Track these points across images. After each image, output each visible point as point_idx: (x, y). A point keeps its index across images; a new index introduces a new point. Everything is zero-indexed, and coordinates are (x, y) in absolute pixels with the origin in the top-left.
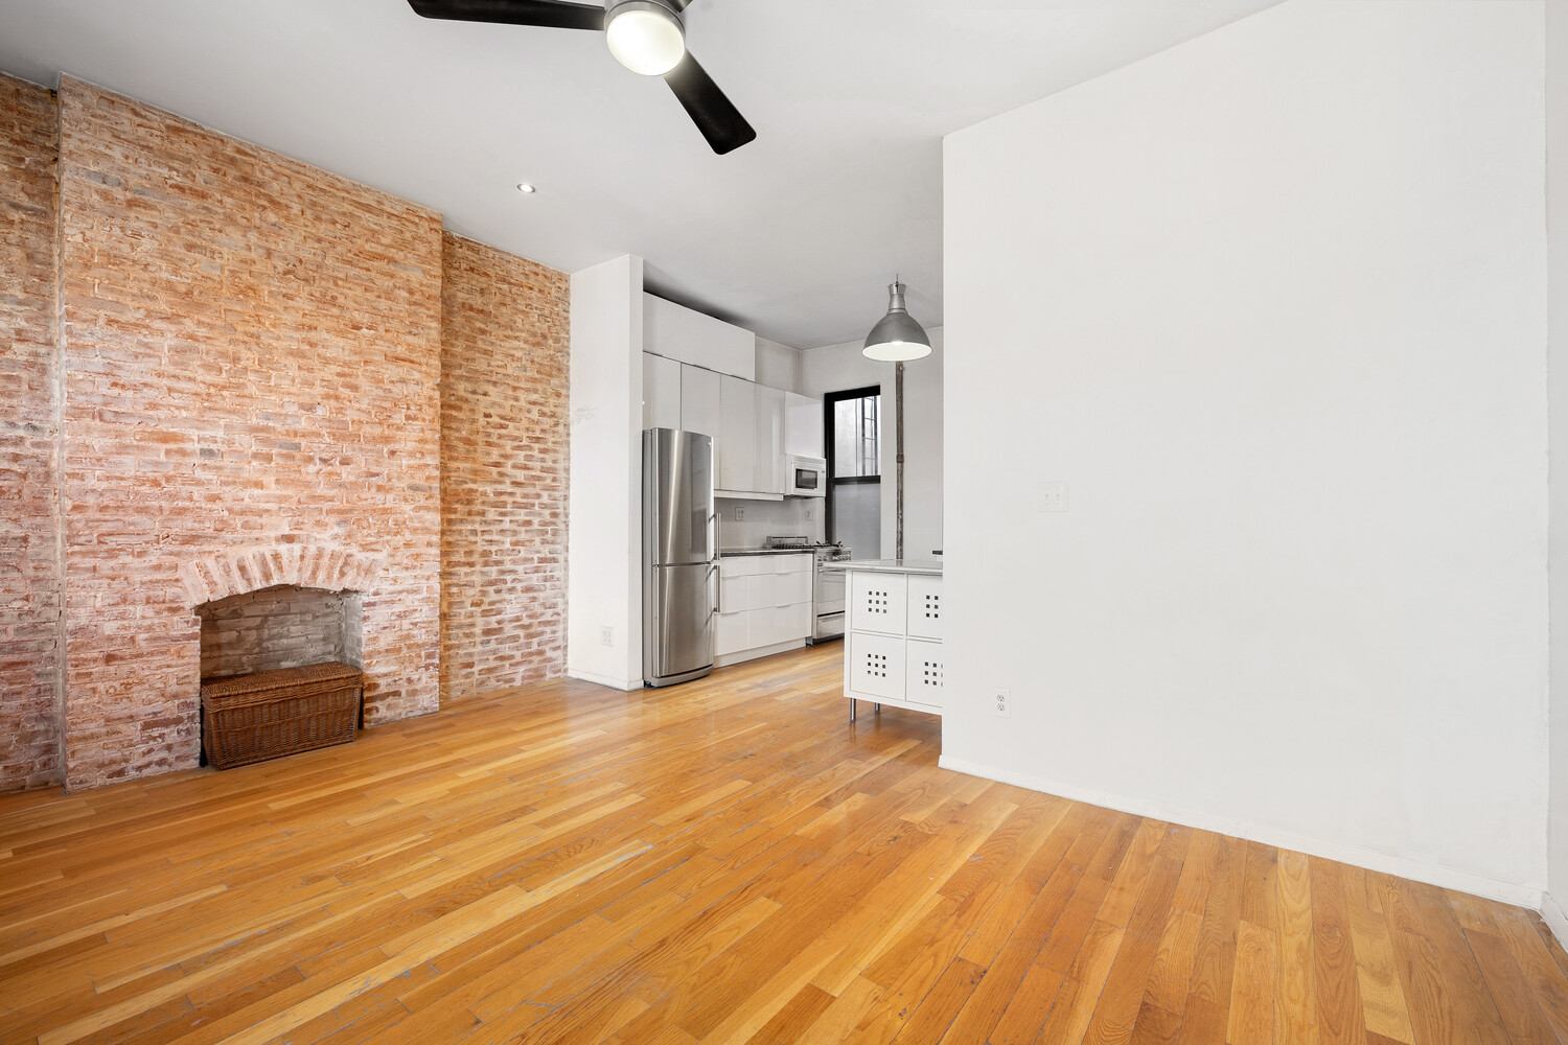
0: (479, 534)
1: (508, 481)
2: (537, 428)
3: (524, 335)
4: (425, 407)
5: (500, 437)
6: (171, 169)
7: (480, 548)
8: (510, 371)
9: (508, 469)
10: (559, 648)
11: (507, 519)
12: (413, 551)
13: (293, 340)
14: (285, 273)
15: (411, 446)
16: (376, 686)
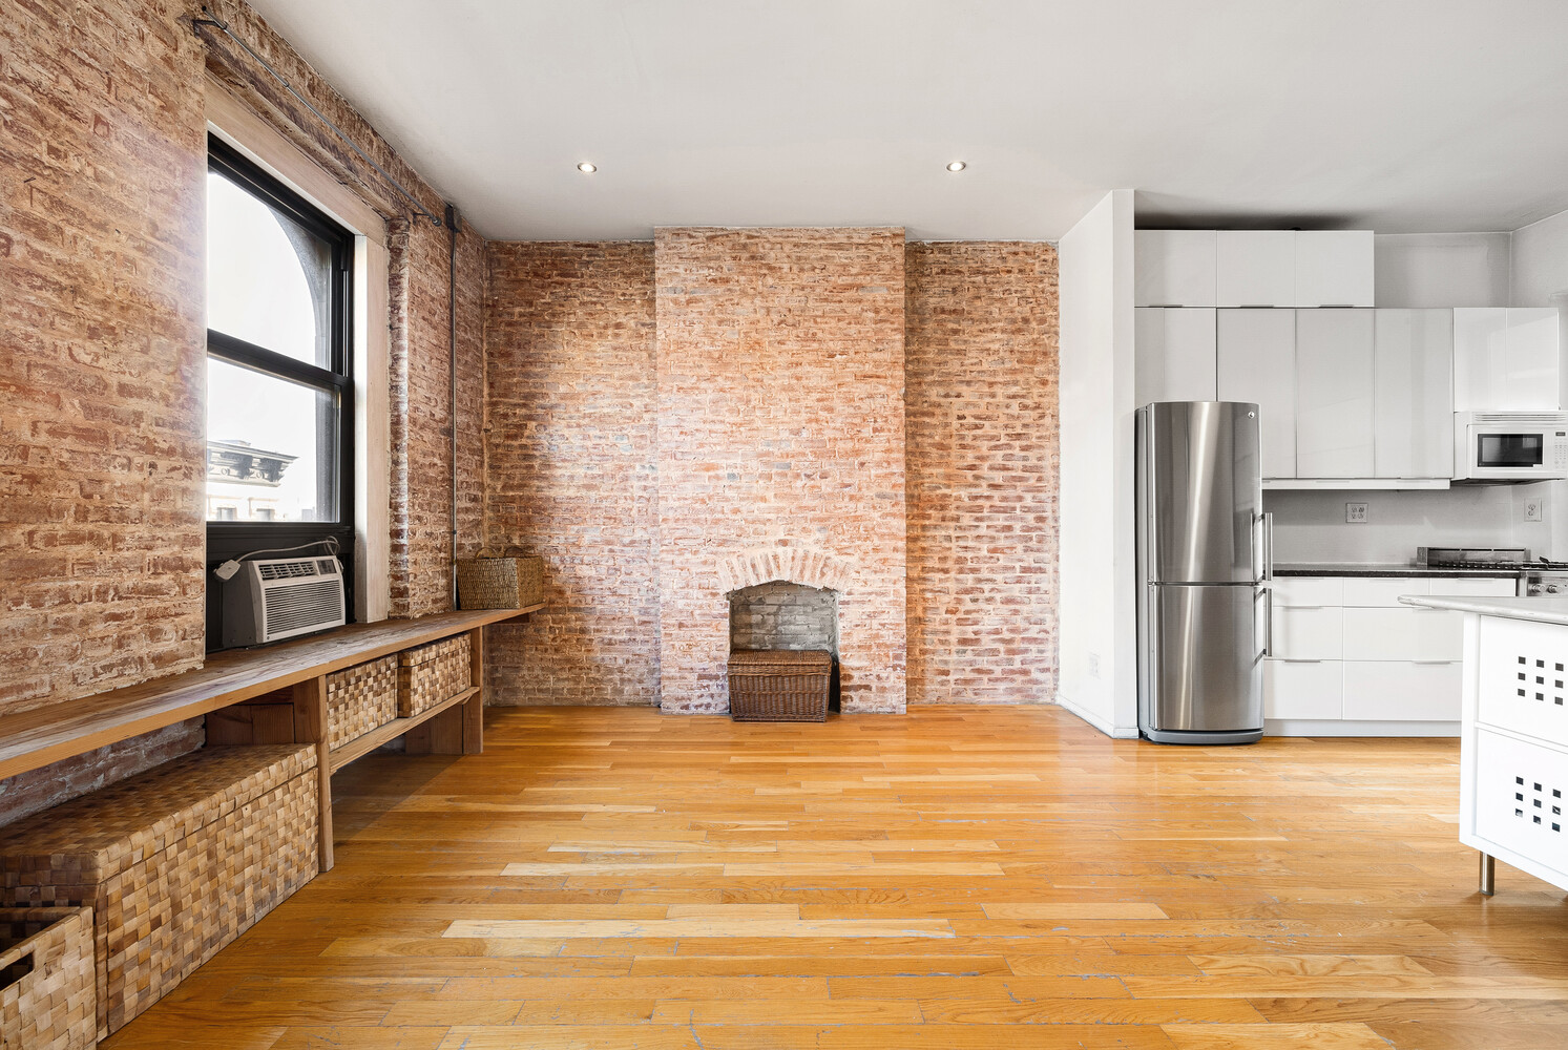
0: (954, 540)
1: (984, 484)
2: (1018, 424)
3: (1001, 324)
4: (890, 418)
5: (975, 438)
6: (709, 268)
7: (955, 553)
8: (985, 366)
9: (984, 471)
10: (1048, 670)
11: (984, 524)
12: (881, 555)
13: (783, 377)
14: (779, 324)
15: (878, 456)
16: (850, 677)
